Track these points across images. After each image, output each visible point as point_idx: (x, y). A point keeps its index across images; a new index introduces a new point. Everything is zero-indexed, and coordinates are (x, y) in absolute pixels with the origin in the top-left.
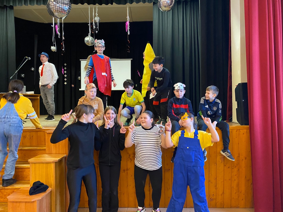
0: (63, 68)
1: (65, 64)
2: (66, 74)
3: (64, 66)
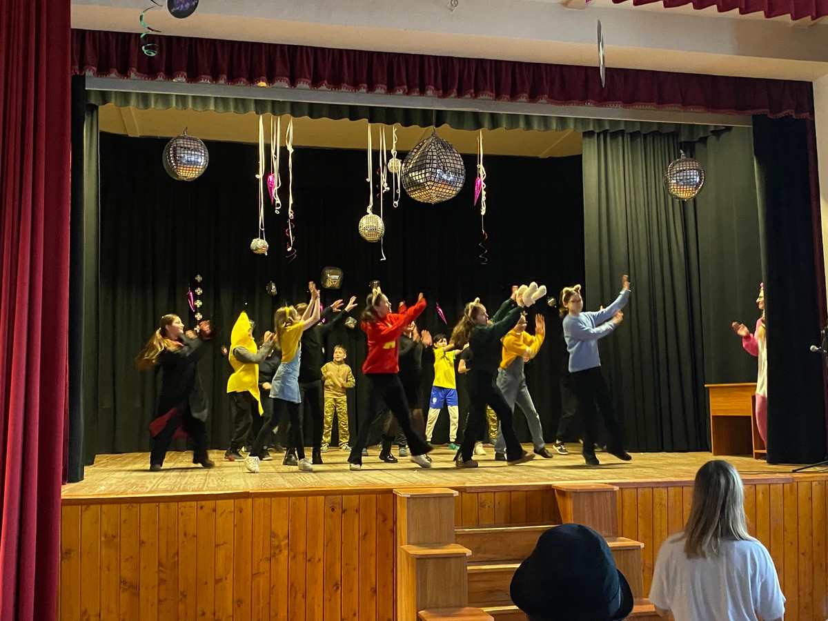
0: (193, 291)
1: (199, 278)
2: (200, 310)
3: (195, 285)
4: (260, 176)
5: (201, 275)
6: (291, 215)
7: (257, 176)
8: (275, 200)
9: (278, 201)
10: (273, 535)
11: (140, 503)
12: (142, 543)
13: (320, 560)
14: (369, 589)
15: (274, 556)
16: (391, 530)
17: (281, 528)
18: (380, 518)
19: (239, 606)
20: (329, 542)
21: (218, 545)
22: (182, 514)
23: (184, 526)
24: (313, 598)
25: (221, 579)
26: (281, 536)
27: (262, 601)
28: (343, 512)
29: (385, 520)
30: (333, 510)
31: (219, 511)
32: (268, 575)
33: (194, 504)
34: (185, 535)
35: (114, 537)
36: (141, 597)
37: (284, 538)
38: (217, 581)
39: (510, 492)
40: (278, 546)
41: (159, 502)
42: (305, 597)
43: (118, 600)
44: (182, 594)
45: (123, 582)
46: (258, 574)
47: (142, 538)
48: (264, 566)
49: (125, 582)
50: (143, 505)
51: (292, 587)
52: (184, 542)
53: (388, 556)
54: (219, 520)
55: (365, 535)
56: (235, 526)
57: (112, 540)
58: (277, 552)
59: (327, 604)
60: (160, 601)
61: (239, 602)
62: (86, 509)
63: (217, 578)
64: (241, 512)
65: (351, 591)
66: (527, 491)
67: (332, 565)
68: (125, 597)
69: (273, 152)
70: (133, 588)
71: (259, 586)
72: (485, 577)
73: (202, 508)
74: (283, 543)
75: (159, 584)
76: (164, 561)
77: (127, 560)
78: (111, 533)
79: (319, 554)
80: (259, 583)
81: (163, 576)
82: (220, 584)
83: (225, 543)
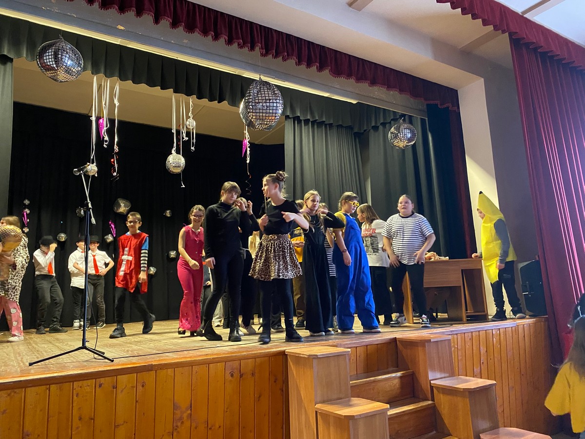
4: (93, 119)
5: (29, 200)
6: (116, 149)
8: (104, 138)
9: (106, 138)
10: (175, 407)
11: (26, 387)
13: (220, 427)
15: (176, 429)
16: (280, 389)
17: (183, 398)
20: (229, 407)
21: (118, 426)
22: (77, 395)
23: (80, 409)
26: (184, 407)
28: (241, 376)
31: (120, 387)
33: (89, 382)
34: (80, 419)
37: (187, 409)
39: (367, 345)
40: (181, 418)
41: (50, 385)
47: (25, 430)
50: (28, 390)
52: (78, 428)
54: (120, 396)
55: (260, 397)
56: (136, 402)
58: (179, 424)
64: (143, 386)
66: (377, 344)
73: (100, 386)
74: (185, 415)
79: (220, 420)
83: (124, 422)
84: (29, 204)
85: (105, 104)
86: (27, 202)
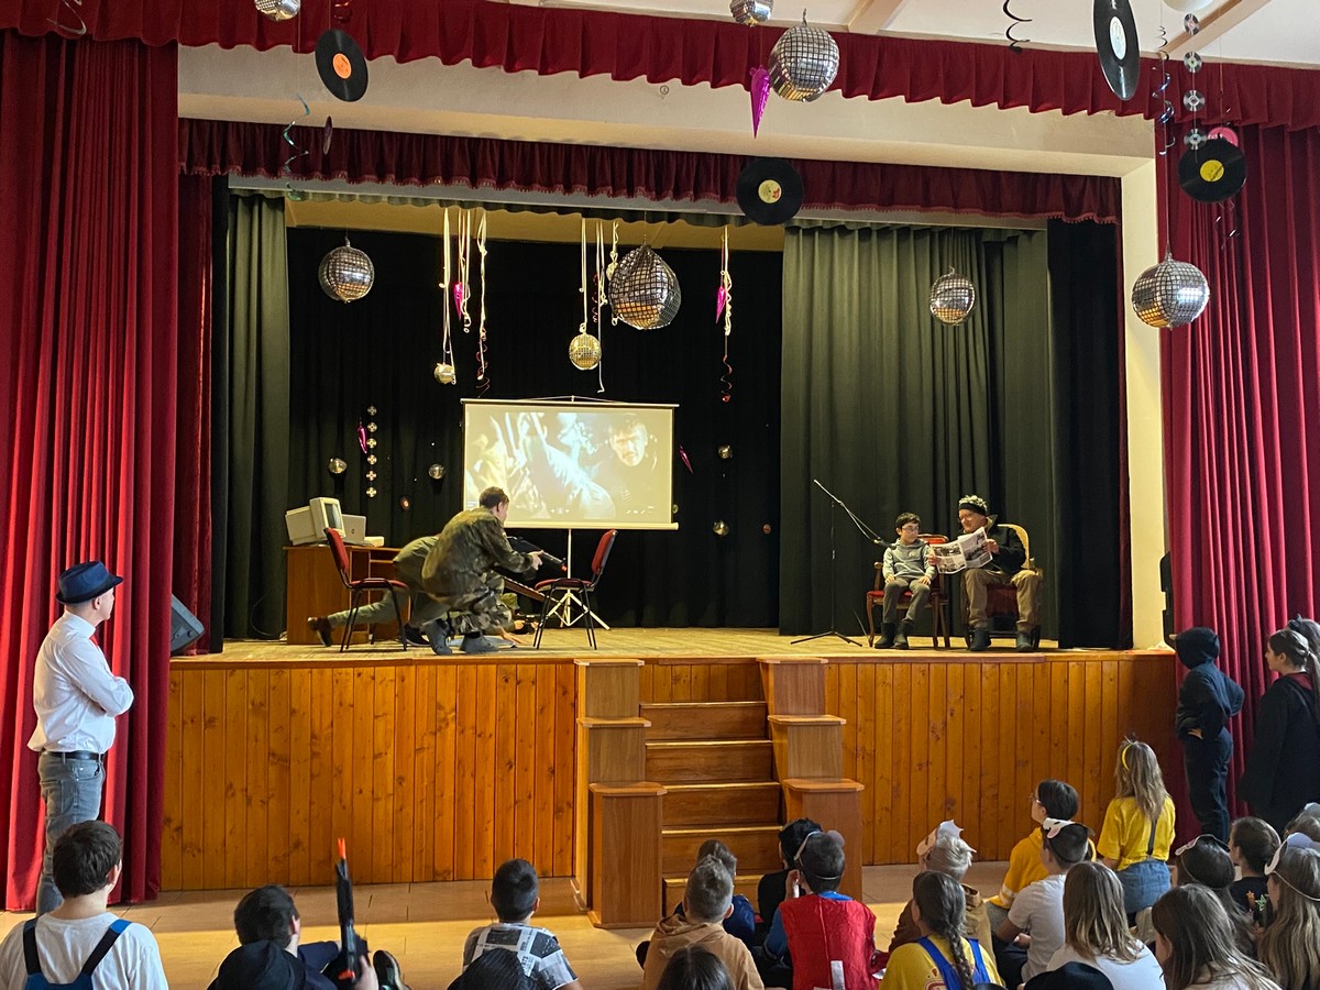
0: (365, 427)
2: (374, 451)
3: (368, 419)
4: (445, 285)
5: (376, 407)
6: (482, 334)
7: (441, 285)
8: (463, 316)
9: (467, 317)
10: (439, 707)
11: (291, 667)
12: (293, 712)
13: (491, 736)
14: (546, 768)
15: (439, 730)
16: (571, 704)
17: (448, 698)
18: (560, 690)
19: (401, 783)
20: (501, 717)
21: (377, 717)
22: (337, 681)
23: (341, 695)
24: (483, 778)
25: (381, 754)
26: (448, 708)
27: (426, 779)
28: (518, 683)
29: (565, 693)
30: (506, 681)
31: (378, 679)
32: (432, 750)
33: (350, 670)
34: (341, 704)
35: (262, 705)
36: (292, 771)
37: (451, 711)
38: (375, 757)
39: (710, 665)
40: (445, 719)
41: (312, 668)
42: (474, 776)
43: (266, 772)
44: (337, 769)
45: (272, 754)
46: (422, 749)
47: (293, 706)
48: (429, 740)
49: (274, 755)
50: (294, 671)
51: (459, 763)
52: (339, 712)
53: (568, 732)
54: (379, 689)
55: (542, 710)
56: (396, 696)
57: (259, 708)
58: (443, 725)
59: (499, 785)
60: (312, 776)
61: (401, 780)
62: (231, 674)
63: (376, 752)
64: (402, 680)
65: (526, 770)
66: (728, 665)
67: (506, 741)
68: (273, 772)
69: (461, 254)
70: (283, 762)
71: (422, 763)
72: (671, 755)
73: (359, 675)
74: (450, 716)
75: (312, 758)
76: (317, 732)
77: (276, 730)
78: (258, 700)
79: (491, 728)
80: (422, 759)
81: (316, 749)
82: (379, 760)
83: (385, 714)
84: (376, 415)
85: (465, 256)
86: (372, 411)
